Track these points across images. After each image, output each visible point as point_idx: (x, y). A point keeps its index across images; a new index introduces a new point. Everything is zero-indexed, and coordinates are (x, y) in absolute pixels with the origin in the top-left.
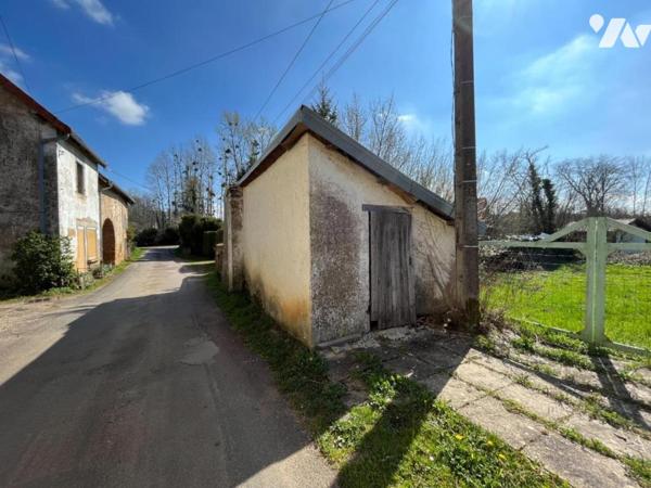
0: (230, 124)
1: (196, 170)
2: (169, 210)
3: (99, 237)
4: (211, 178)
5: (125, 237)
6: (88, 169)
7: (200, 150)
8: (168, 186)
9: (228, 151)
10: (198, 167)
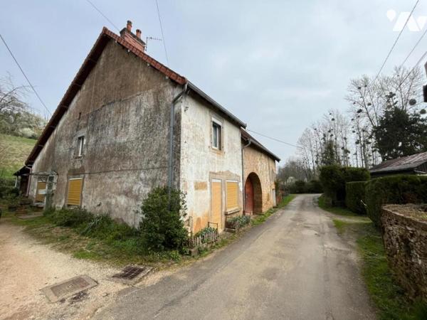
0: (359, 88)
1: (332, 135)
2: (314, 167)
3: (241, 189)
4: (345, 139)
5: (274, 187)
6: (227, 129)
7: (333, 120)
8: (311, 151)
9: (360, 111)
10: (332, 133)
